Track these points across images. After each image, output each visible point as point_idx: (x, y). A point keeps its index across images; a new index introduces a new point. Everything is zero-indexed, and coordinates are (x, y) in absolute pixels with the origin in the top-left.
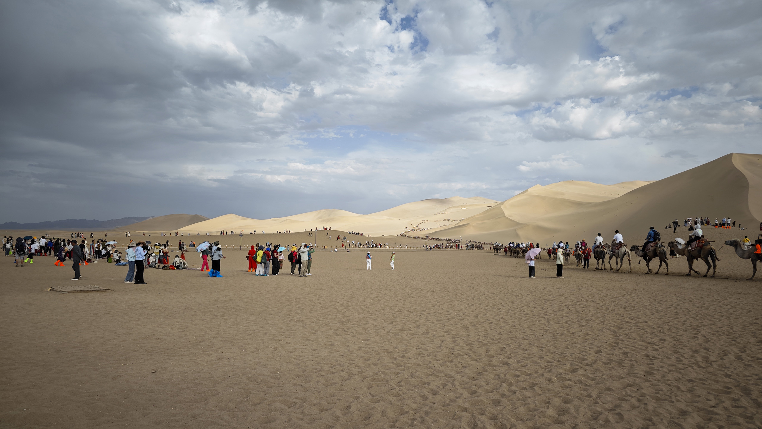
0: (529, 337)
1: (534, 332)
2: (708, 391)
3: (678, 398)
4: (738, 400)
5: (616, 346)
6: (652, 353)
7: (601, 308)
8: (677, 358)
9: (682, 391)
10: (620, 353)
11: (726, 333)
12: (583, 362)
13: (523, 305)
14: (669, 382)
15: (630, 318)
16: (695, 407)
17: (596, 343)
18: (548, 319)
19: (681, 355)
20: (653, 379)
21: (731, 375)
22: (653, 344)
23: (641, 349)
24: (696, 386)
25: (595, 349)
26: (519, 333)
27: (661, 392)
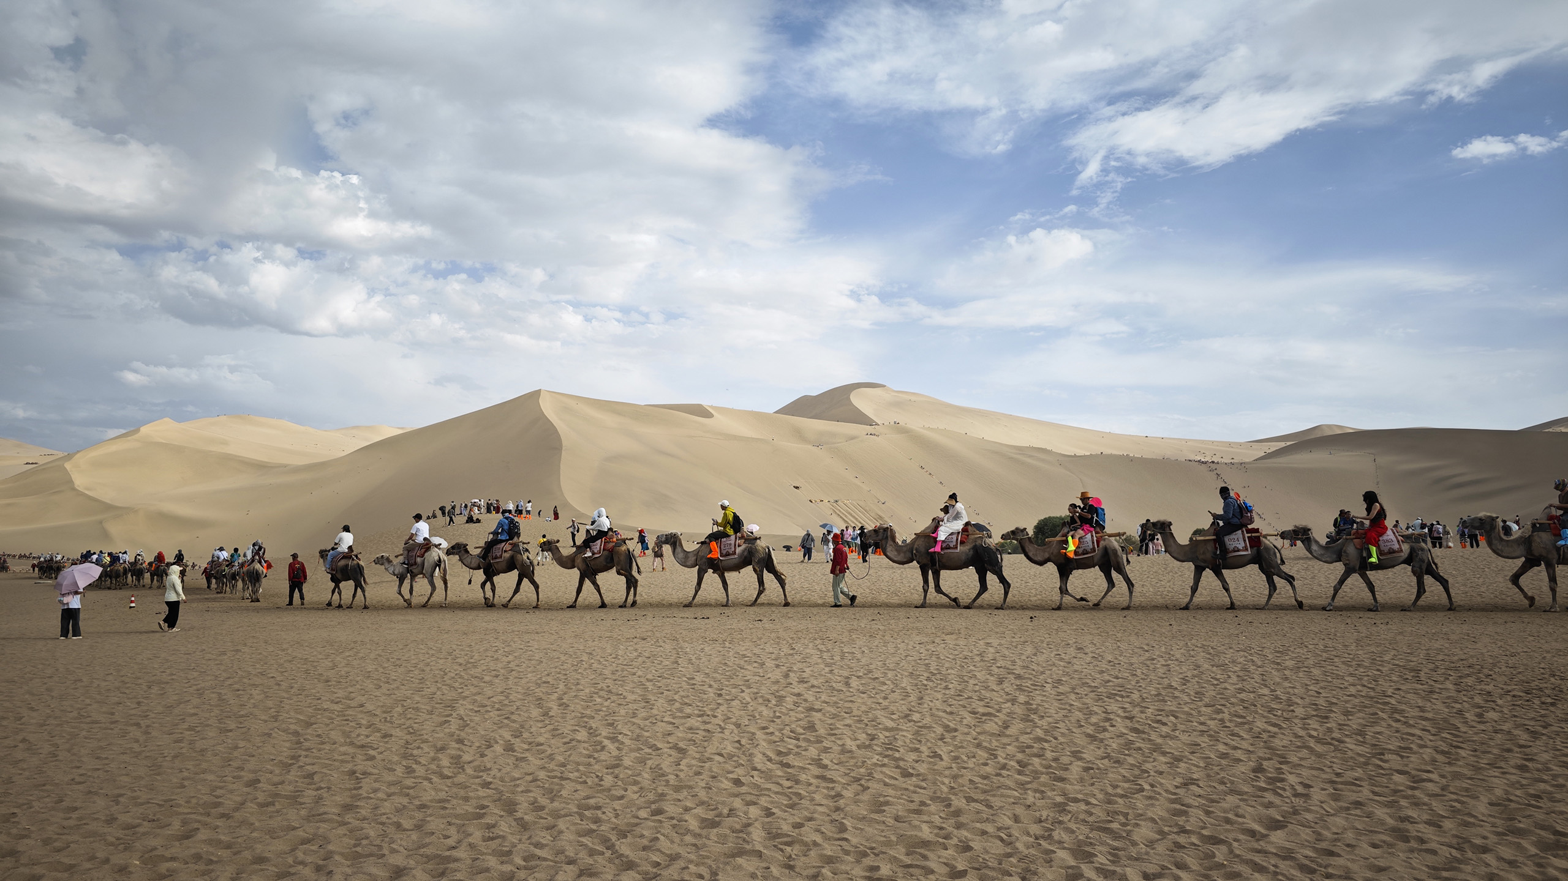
0: (90, 776)
1: (106, 762)
2: (449, 819)
3: (394, 846)
4: (494, 826)
5: (294, 764)
6: (362, 765)
7: (276, 687)
8: (407, 767)
9: (405, 830)
10: (298, 776)
11: (497, 706)
12: (213, 811)
13: (88, 701)
14: (383, 819)
15: (332, 702)
16: (422, 855)
17: (252, 764)
18: (148, 726)
19: (416, 761)
20: (354, 818)
21: (490, 783)
22: (368, 747)
23: (342, 761)
24: (431, 815)
25: (245, 779)
26: (65, 772)
27: (364, 842)
